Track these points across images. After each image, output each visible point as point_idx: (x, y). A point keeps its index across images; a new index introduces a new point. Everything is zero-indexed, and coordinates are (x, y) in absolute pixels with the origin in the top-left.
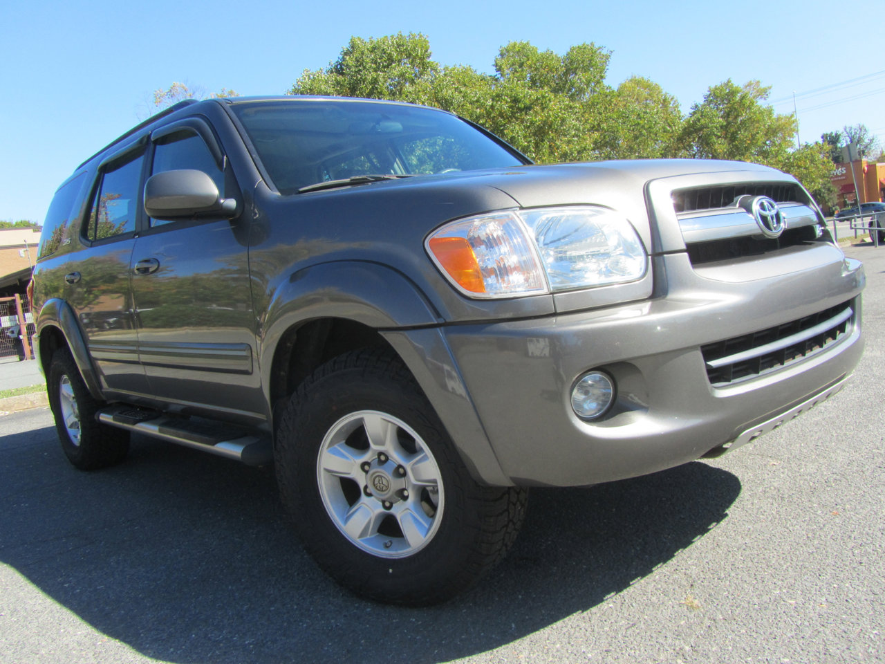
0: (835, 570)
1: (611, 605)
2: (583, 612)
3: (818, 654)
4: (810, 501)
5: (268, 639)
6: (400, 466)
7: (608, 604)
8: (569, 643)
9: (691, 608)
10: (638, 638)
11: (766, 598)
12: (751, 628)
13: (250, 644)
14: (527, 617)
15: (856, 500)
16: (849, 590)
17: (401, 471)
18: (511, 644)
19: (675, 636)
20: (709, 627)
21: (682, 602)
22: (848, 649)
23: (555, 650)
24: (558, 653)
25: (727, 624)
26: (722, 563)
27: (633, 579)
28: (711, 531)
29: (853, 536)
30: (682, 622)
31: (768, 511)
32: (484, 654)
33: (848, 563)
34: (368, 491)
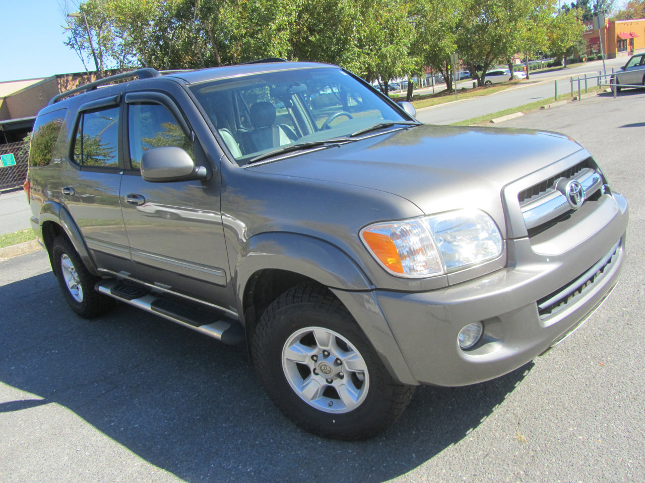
0: (604, 412)
1: (471, 439)
2: (455, 444)
3: (598, 478)
4: (585, 353)
5: (262, 468)
6: (338, 359)
7: (469, 438)
8: (450, 469)
9: (520, 442)
10: (492, 466)
11: (564, 434)
12: (558, 458)
13: (251, 471)
14: (421, 449)
15: (614, 353)
16: (614, 428)
17: (339, 362)
18: (415, 469)
19: (513, 464)
20: (533, 456)
21: (515, 437)
22: (615, 474)
23: (443, 475)
24: (445, 477)
25: (543, 455)
26: (536, 405)
27: (482, 418)
28: (526, 378)
29: (614, 384)
30: (517, 453)
31: (560, 361)
32: (400, 477)
33: (612, 407)
34: (316, 371)
